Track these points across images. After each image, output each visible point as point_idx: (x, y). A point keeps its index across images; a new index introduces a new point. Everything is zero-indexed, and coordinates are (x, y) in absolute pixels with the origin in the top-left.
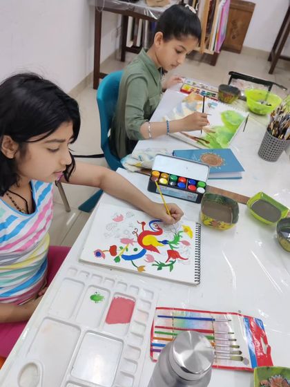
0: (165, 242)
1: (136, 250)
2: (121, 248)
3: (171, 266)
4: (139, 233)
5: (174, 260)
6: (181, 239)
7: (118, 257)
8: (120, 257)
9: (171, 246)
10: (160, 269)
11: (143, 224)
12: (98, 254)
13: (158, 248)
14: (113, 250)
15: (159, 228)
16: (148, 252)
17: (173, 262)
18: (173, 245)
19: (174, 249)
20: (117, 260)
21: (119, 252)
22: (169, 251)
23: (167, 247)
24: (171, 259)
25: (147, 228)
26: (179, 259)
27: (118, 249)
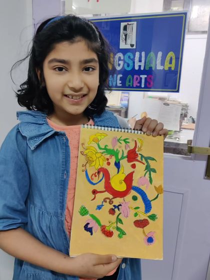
0: (117, 165)
1: (135, 198)
2: (136, 215)
7: (149, 217)
9: (122, 158)
18: (120, 157)
20: (153, 218)
27: (138, 218)
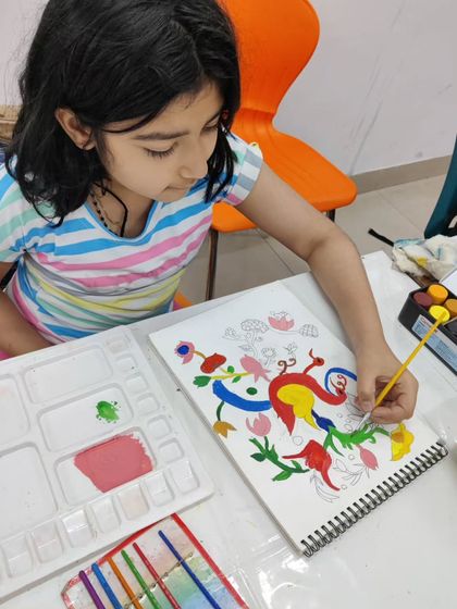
0: (325, 423)
1: (252, 391)
2: (230, 369)
3: (287, 472)
4: (290, 370)
5: (304, 467)
6: (366, 444)
7: (209, 379)
8: (212, 382)
9: (329, 441)
10: (258, 457)
11: (319, 362)
12: (184, 350)
13: (299, 422)
14: (213, 362)
15: (341, 392)
16: (271, 413)
17: (299, 470)
19: (329, 450)
20: (200, 382)
21: (218, 373)
22: (313, 444)
23: (320, 436)
24: (302, 462)
25: (318, 374)
26: (319, 474)
27: (225, 366)
